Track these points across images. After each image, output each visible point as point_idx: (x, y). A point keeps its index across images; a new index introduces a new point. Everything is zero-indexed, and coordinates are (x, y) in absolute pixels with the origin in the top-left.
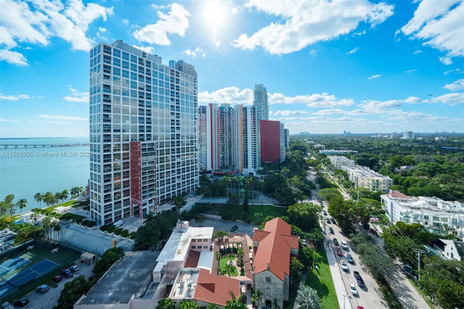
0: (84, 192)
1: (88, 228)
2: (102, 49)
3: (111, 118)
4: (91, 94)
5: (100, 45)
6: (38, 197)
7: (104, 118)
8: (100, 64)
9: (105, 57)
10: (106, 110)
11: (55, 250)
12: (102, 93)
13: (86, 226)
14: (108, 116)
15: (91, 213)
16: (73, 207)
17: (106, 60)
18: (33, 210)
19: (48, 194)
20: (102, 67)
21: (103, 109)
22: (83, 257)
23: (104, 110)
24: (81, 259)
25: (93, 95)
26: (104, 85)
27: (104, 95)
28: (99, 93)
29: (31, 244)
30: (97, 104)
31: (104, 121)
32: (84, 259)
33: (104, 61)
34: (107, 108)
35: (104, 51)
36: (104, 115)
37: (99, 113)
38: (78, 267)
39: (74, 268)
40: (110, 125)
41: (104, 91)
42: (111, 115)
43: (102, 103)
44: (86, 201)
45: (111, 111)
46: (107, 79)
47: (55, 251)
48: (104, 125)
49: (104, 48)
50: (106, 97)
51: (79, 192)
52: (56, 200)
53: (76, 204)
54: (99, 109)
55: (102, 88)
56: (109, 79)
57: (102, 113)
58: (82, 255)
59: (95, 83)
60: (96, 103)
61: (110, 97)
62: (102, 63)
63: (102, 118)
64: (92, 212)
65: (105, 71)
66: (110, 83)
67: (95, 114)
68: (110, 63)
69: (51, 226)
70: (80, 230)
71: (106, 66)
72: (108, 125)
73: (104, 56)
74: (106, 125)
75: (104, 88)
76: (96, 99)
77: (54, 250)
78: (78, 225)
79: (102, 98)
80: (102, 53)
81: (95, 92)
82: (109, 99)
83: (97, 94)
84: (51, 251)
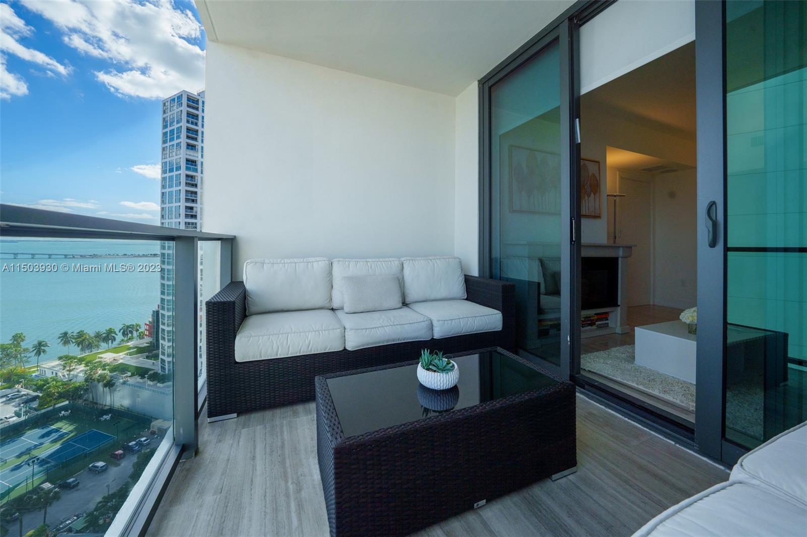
0: (142, 332)
1: (159, 385)
2: (184, 100)
3: (196, 212)
4: (164, 172)
5: (182, 95)
6: (65, 338)
7: (186, 211)
8: (181, 126)
9: (189, 114)
10: (189, 199)
11: (107, 417)
12: (183, 172)
13: (155, 382)
14: (192, 208)
15: (161, 363)
16: (127, 354)
17: (191, 120)
18: (60, 358)
19: (81, 334)
20: (184, 131)
21: (184, 197)
22: (153, 426)
23: (187, 200)
24: (151, 429)
25: (168, 175)
26: (188, 160)
27: (187, 176)
28: (178, 172)
29: (65, 408)
30: (174, 189)
31: (187, 216)
32: (155, 429)
33: (188, 122)
34: (191, 196)
35: (188, 106)
36: (187, 207)
37: (178, 204)
38: (147, 440)
39: (141, 441)
40: (196, 224)
41: (187, 169)
42: (197, 207)
43: (183, 188)
44: (149, 346)
45: (196, 202)
46: (192, 149)
47: (106, 419)
48: (186, 223)
49: (188, 100)
50: (190, 179)
51: (135, 333)
52: (97, 343)
53: (132, 351)
54: (178, 197)
55: (183, 164)
56: (195, 149)
57: (183, 204)
58: (153, 424)
59: (171, 155)
60: (172, 187)
61: (196, 178)
62: (184, 124)
63: (183, 212)
64: (163, 361)
65: (188, 137)
66: (196, 156)
67: (171, 205)
68: (196, 124)
69: (99, 381)
70: (146, 387)
71: (190, 130)
72: (193, 224)
73: (187, 113)
74: (189, 223)
75: (187, 164)
76: (172, 181)
77: (105, 417)
78: (141, 381)
79: (183, 180)
80: (184, 108)
81: (171, 170)
82: (195, 181)
83: (175, 173)
84: (100, 419)
